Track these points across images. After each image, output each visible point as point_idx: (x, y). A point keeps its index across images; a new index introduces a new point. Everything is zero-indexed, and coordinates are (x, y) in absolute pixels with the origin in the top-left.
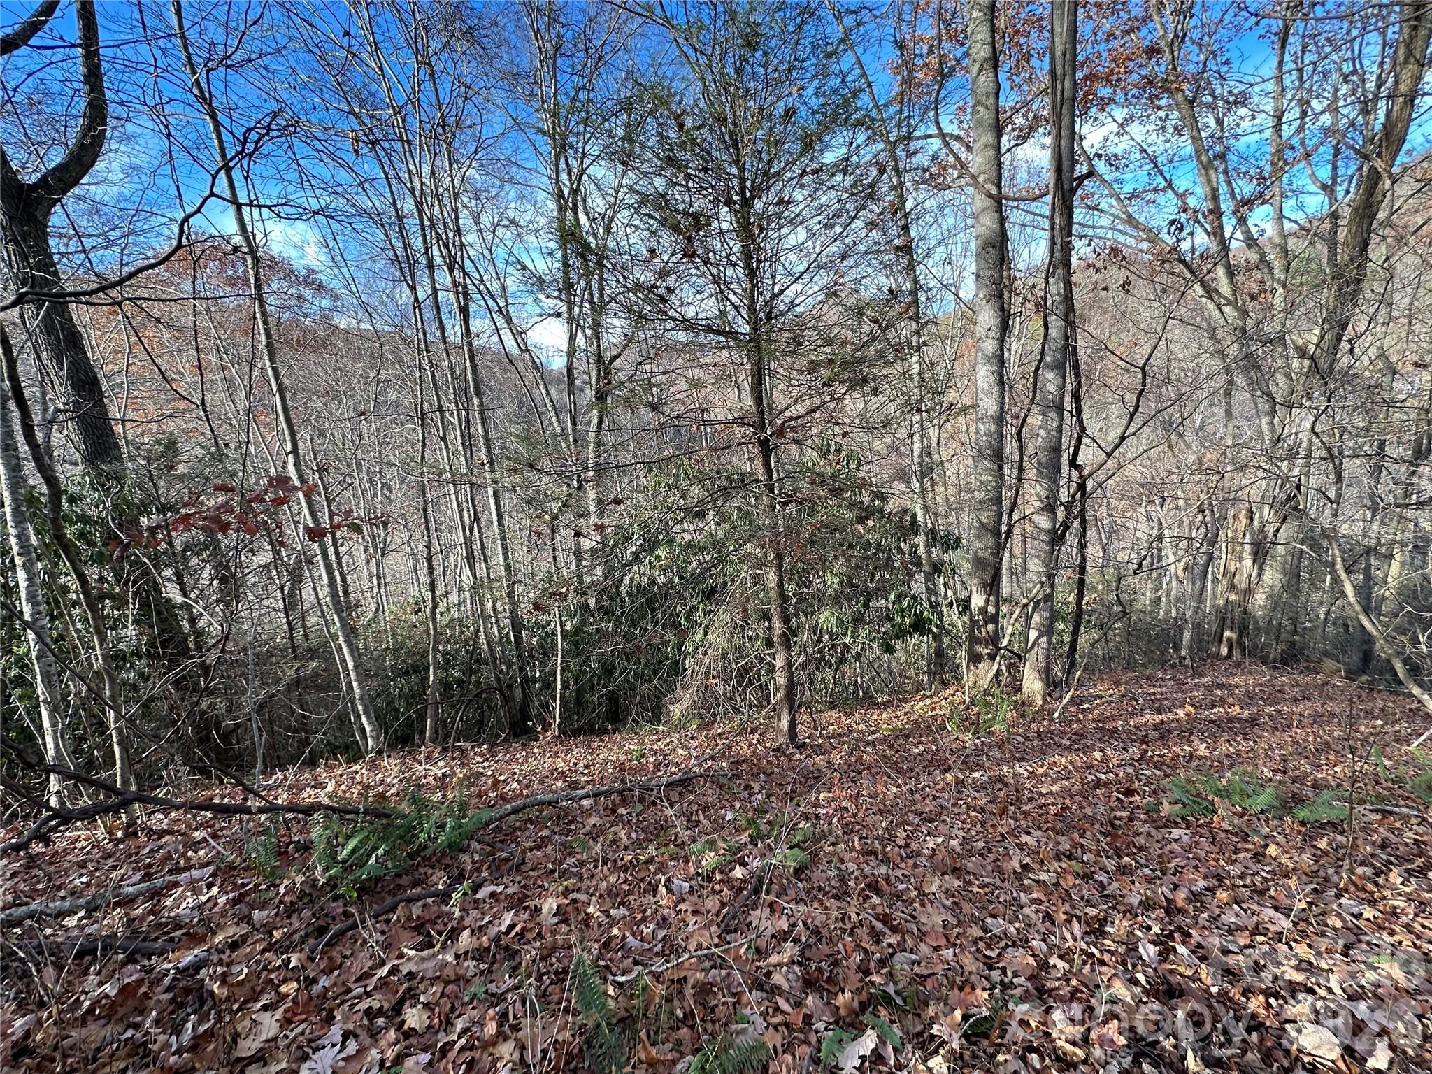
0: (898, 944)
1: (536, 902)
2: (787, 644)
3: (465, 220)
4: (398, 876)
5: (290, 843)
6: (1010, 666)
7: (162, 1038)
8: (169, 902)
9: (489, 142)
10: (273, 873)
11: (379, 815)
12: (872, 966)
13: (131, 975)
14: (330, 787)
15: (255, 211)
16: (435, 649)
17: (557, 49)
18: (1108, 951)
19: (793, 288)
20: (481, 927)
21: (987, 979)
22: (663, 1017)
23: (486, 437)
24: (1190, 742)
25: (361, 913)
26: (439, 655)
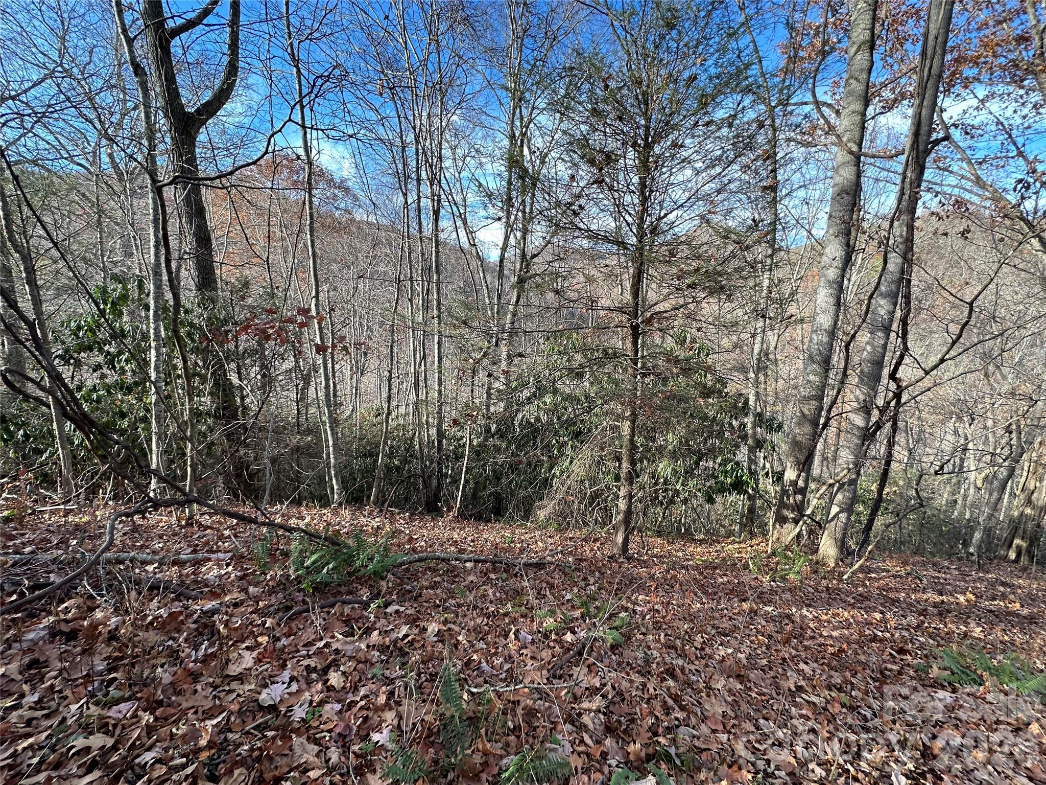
0: (684, 720)
1: (425, 624)
2: (630, 481)
3: (446, 152)
4: (339, 585)
5: (278, 549)
6: (811, 532)
7: (187, 650)
8: (204, 569)
9: (469, 97)
10: (265, 565)
11: (334, 543)
12: (660, 730)
13: (177, 607)
14: (308, 519)
15: (314, 132)
16: (385, 443)
17: (525, 31)
18: (863, 772)
19: (675, 213)
20: (386, 631)
21: (753, 765)
22: (499, 724)
23: (439, 301)
24: (966, 624)
25: (313, 603)
26: (387, 448)
